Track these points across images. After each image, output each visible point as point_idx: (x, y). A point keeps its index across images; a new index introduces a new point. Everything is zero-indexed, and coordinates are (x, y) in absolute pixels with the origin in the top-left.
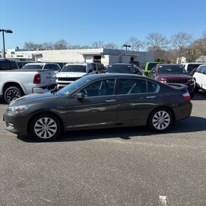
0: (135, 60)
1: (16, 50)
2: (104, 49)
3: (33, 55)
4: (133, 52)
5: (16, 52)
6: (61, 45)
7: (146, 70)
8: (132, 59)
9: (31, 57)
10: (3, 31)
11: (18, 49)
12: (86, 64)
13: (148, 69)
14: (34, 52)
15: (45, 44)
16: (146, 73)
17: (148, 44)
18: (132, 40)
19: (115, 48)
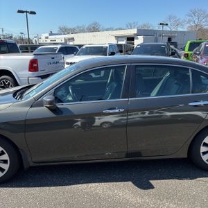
0: (173, 41)
1: (50, 35)
2: (138, 30)
3: (65, 39)
4: (171, 32)
5: (50, 37)
6: (94, 28)
7: (186, 51)
8: (169, 39)
9: (63, 42)
10: (27, 12)
11: (51, 34)
12: (108, 46)
13: (189, 50)
14: (67, 36)
15: (78, 27)
16: (186, 56)
17: (189, 22)
18: (170, 18)
19: (151, 28)
